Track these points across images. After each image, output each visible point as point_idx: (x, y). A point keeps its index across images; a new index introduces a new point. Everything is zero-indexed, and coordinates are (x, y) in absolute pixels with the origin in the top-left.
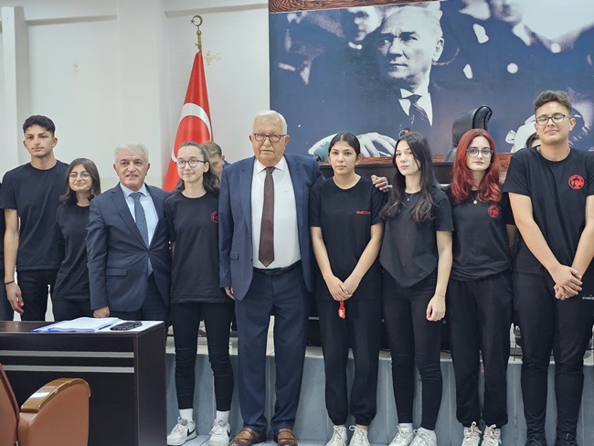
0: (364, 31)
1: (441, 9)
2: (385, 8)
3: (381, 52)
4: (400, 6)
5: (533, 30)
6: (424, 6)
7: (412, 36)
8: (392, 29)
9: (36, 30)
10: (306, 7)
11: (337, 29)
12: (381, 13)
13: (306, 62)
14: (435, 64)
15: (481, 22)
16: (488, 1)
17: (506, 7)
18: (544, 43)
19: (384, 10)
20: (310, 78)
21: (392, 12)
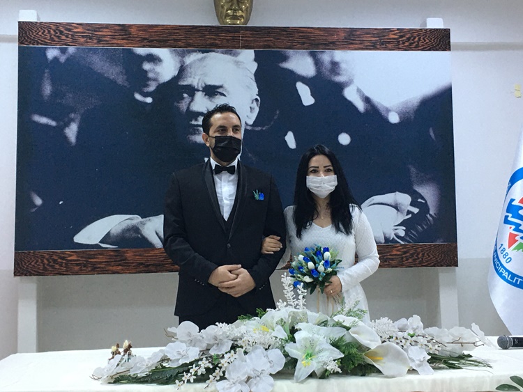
0: (155, 80)
1: (255, 60)
2: (183, 52)
3: (178, 108)
4: (203, 52)
5: (367, 94)
6: (235, 55)
7: (220, 90)
8: (194, 80)
10: (74, 42)
11: (117, 74)
12: (178, 59)
13: (72, 115)
14: (249, 128)
15: (305, 80)
16: (313, 55)
17: (335, 65)
18: (381, 110)
19: (182, 55)
20: (78, 138)
21: (192, 58)
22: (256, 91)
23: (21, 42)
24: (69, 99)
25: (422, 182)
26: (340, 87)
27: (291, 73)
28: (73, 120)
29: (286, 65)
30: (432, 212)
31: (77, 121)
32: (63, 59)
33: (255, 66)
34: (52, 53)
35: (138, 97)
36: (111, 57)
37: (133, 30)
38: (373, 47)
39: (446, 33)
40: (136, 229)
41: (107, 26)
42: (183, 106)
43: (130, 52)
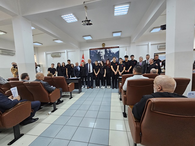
7: (102, 52)
9: (68, 52)
12: (99, 50)
14: (104, 55)
17: (110, 50)
18: (114, 53)
25: (117, 57)
31: (93, 55)
34: (91, 51)
35: (97, 53)
42: (100, 54)
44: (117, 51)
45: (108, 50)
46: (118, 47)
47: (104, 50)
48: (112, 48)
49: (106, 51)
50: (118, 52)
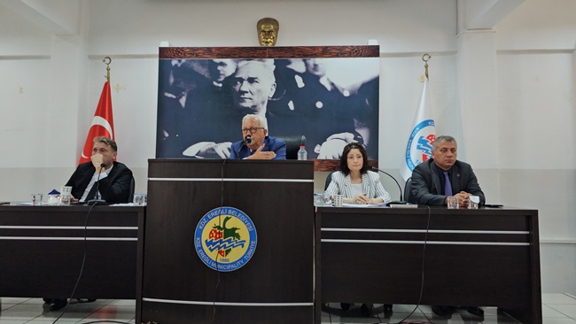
0: (224, 75)
2: (238, 60)
3: (235, 89)
4: (248, 60)
5: (333, 81)
7: (255, 80)
8: (243, 75)
12: (235, 64)
13: (183, 93)
14: (270, 99)
15: (299, 74)
16: (304, 61)
17: (315, 65)
18: (340, 89)
19: (237, 62)
20: (186, 103)
21: (243, 63)
22: (274, 80)
23: (160, 57)
24: (182, 85)
25: (360, 127)
26: (318, 78)
27: (293, 70)
28: (183, 95)
29: (289, 66)
30: (365, 143)
31: (186, 95)
32: (179, 65)
33: (274, 67)
34: (174, 62)
35: (215, 83)
36: (202, 64)
37: (213, 50)
38: (337, 56)
39: (377, 48)
40: (213, 149)
41: (201, 48)
42: (237, 88)
43: (212, 61)
44: (367, 77)
45: (298, 65)
46: (374, 52)
47: (270, 62)
48: (326, 52)
49: (283, 77)
50: (372, 88)
